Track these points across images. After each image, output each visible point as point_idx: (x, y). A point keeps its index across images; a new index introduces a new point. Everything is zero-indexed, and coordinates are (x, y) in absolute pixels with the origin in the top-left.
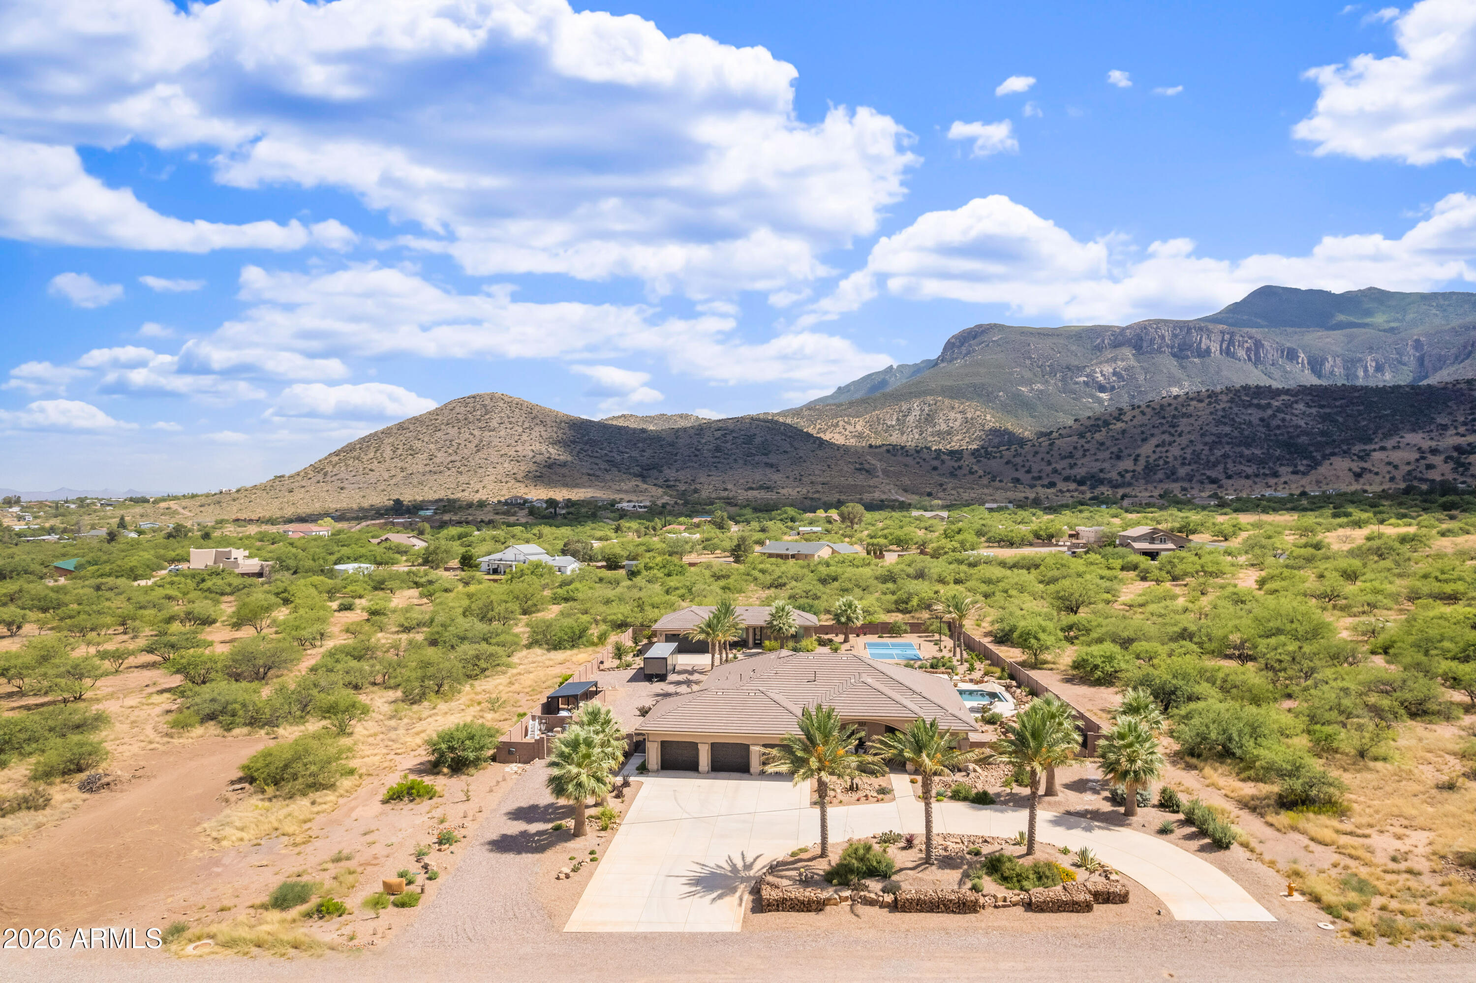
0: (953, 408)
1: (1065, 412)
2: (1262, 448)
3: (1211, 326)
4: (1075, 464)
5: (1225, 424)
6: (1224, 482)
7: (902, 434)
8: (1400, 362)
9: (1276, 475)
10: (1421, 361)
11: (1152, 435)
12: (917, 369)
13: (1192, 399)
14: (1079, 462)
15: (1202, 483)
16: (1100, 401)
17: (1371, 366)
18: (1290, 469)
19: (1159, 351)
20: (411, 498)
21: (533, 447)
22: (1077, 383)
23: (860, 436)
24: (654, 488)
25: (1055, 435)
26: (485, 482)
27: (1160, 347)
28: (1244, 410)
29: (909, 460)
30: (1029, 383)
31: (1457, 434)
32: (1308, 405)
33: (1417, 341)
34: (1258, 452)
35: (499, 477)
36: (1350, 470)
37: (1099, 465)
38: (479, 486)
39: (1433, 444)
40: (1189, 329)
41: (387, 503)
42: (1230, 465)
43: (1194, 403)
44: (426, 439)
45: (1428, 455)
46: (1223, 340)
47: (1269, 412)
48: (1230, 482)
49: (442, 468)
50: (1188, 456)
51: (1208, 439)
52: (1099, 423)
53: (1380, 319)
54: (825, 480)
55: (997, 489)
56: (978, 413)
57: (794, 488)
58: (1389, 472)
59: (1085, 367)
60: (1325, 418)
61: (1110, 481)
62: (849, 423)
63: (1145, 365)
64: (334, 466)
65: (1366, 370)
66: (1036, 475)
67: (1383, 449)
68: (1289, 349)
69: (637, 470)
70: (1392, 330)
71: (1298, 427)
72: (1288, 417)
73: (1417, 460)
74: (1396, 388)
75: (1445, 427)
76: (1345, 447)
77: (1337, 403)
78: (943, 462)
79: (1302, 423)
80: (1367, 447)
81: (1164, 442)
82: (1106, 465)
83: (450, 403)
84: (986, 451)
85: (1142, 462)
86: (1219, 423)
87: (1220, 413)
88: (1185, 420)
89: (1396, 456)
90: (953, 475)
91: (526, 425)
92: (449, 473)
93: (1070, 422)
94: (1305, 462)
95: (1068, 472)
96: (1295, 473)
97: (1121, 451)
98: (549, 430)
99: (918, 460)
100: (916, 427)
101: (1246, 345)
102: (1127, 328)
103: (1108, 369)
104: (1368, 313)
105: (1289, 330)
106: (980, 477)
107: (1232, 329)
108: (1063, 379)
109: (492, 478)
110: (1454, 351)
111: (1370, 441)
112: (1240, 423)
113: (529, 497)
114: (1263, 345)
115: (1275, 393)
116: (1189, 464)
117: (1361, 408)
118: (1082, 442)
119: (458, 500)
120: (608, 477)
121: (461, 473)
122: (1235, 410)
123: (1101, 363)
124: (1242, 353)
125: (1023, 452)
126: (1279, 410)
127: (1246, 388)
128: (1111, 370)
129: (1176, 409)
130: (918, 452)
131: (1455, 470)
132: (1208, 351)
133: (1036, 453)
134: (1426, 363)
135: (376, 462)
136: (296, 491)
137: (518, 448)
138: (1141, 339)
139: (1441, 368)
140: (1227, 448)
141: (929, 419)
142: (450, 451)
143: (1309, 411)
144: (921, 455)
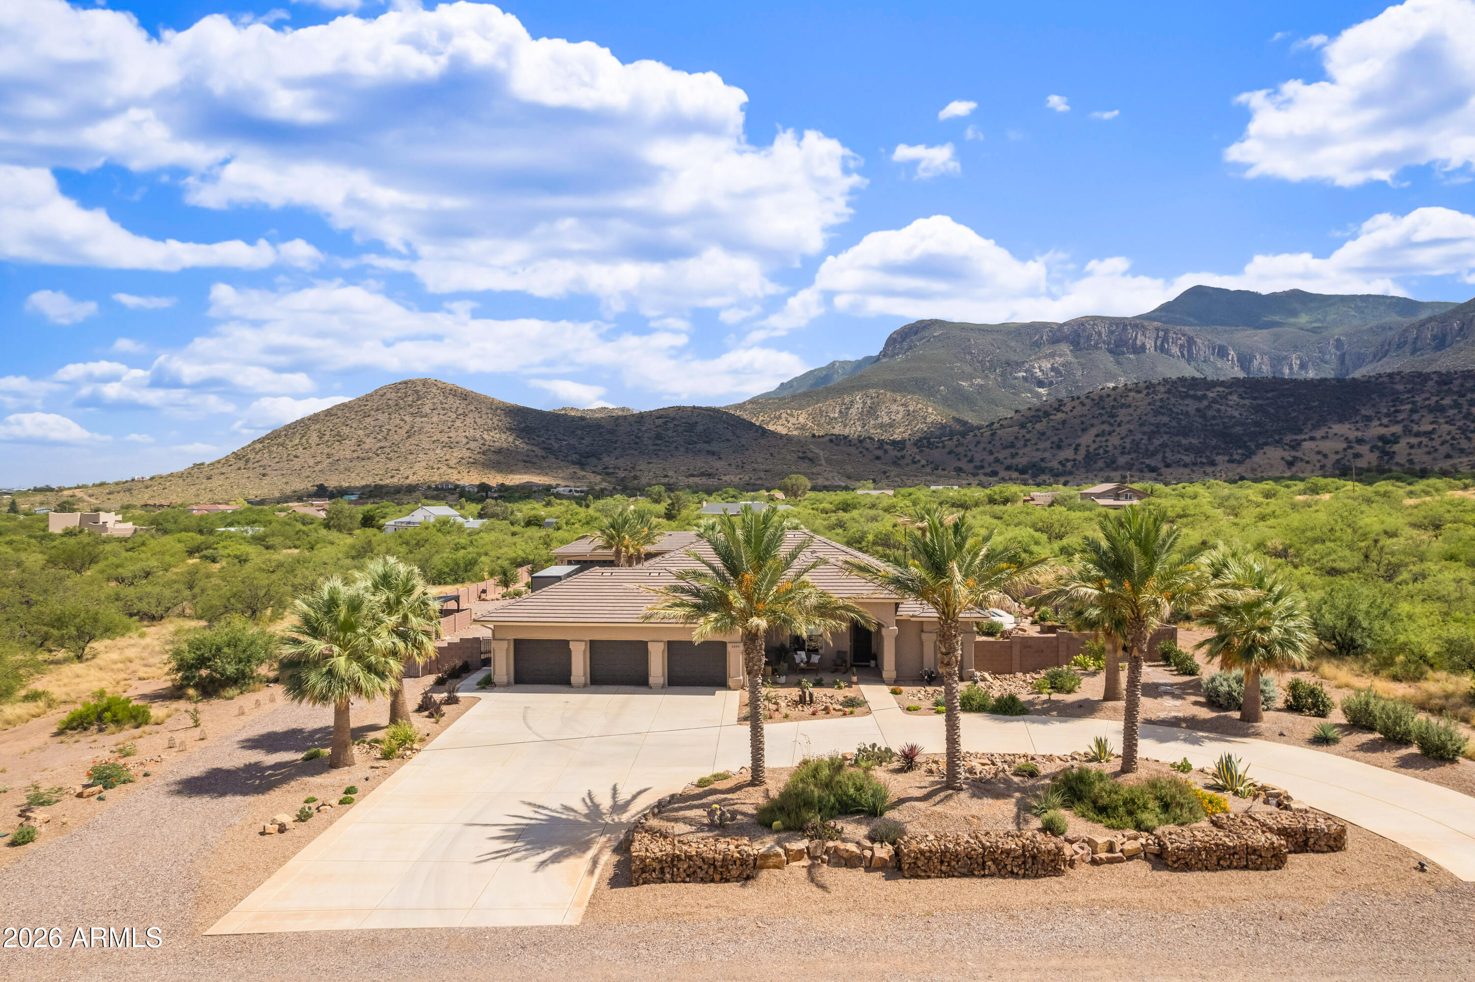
0: (895, 401)
1: (1004, 406)
2: (1199, 437)
3: (1146, 323)
4: (1017, 454)
5: (1163, 414)
6: (1163, 470)
7: (845, 426)
8: (1322, 361)
9: (1213, 463)
10: (1342, 359)
11: (1092, 425)
12: (859, 364)
13: (1130, 390)
14: (1021, 452)
15: (1142, 471)
16: (1038, 396)
17: (1296, 363)
18: (1226, 458)
19: (1096, 347)
20: (336, 484)
21: (467, 434)
22: (1016, 378)
23: (803, 428)
24: (593, 475)
25: (996, 425)
26: (416, 468)
27: (1097, 344)
28: (1180, 401)
29: (853, 450)
30: (970, 377)
31: (1381, 425)
32: (1241, 396)
33: (1338, 340)
34: (1195, 441)
35: (431, 463)
36: (1283, 459)
37: (1038, 456)
38: (409, 472)
39: (1359, 434)
40: (1125, 326)
41: (310, 489)
42: (1169, 454)
43: (1132, 394)
44: (354, 426)
45: (1355, 445)
46: (1158, 337)
47: (1205, 403)
48: (1169, 470)
49: (370, 454)
50: (1128, 446)
51: (1146, 429)
52: (1040, 414)
53: (1303, 319)
54: (768, 468)
55: (940, 477)
56: (920, 406)
57: (736, 475)
58: (1319, 461)
59: (1023, 362)
60: (1257, 409)
61: (1051, 470)
62: (792, 415)
63: (1083, 360)
64: (257, 453)
65: (1291, 368)
66: (978, 464)
67: (1312, 439)
68: (1220, 346)
69: (575, 457)
70: (1314, 331)
71: (1232, 417)
72: (1223, 408)
73: (1345, 450)
74: (1323, 381)
75: (1368, 419)
76: (1277, 438)
77: (1269, 395)
78: (886, 452)
79: (1236, 414)
80: (1298, 437)
81: (1103, 431)
82: (1047, 455)
83: (380, 389)
84: (928, 442)
85: (1082, 452)
86: (1157, 413)
87: (1158, 404)
88: (1123, 411)
89: (1327, 446)
90: (895, 463)
91: (460, 411)
92: (378, 459)
93: (1010, 414)
94: (1239, 451)
95: (1009, 461)
96: (1231, 461)
97: (1061, 440)
98: (484, 417)
99: (861, 449)
100: (859, 420)
101: (1179, 342)
102: (1065, 324)
103: (1046, 365)
104: (1294, 313)
105: (1220, 328)
106: (923, 466)
107: (1166, 326)
108: (1003, 375)
109: (424, 464)
110: (1372, 349)
111: (1300, 431)
112: (1177, 414)
113: (461, 483)
114: (1195, 342)
115: (1210, 385)
116: (1129, 453)
117: (1292, 400)
118: (1023, 432)
119: (387, 486)
120: (545, 464)
121: (390, 459)
122: (1173, 400)
123: (1039, 358)
124: (1175, 350)
125: (965, 442)
126: (1214, 401)
127: (1182, 380)
128: (1049, 366)
129: (1115, 400)
130: (861, 442)
131: (1380, 458)
132: (1143, 348)
133: (978, 443)
134: (1347, 361)
135: (301, 449)
136: (215, 478)
137: (451, 435)
138: (1079, 336)
139: (1360, 366)
140: (1166, 437)
141: (872, 411)
142: (380, 437)
143: (1242, 402)
144: (864, 445)
